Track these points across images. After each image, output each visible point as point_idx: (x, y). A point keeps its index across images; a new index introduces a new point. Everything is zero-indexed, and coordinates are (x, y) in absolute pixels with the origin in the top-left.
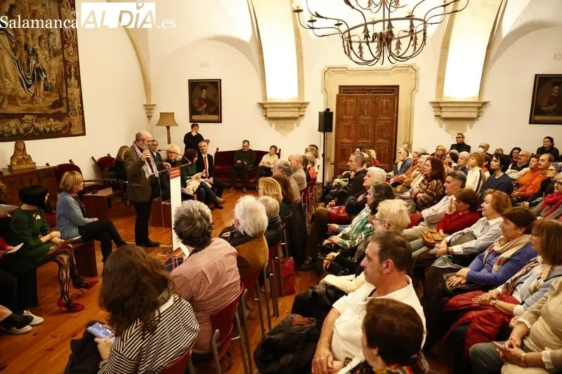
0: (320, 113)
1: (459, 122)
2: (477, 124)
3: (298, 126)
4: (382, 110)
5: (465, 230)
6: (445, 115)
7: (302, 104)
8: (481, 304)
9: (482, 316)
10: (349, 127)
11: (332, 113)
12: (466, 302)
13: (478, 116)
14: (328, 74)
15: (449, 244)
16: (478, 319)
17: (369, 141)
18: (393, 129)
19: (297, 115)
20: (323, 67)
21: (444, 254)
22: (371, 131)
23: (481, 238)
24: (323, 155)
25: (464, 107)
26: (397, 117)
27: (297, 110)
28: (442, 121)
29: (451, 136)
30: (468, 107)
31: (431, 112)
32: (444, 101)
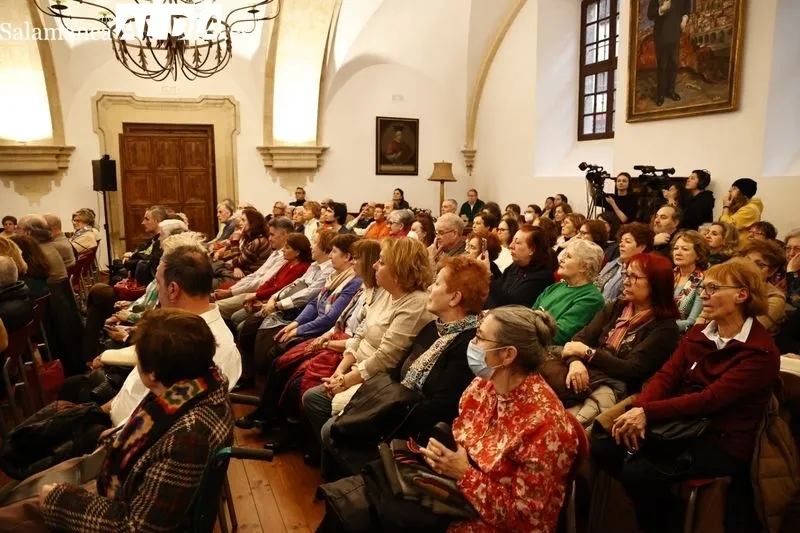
0: (94, 162)
1: (296, 174)
2: (318, 176)
3: (58, 184)
4: (191, 157)
5: (296, 282)
6: (278, 164)
7: (62, 149)
8: (313, 351)
9: (317, 361)
10: (144, 182)
11: (114, 162)
12: (298, 354)
13: (319, 166)
14: (103, 105)
15: (278, 299)
16: (312, 366)
17: (176, 202)
18: (208, 183)
19: (54, 166)
20: (94, 94)
21: (273, 311)
22: (176, 185)
23: (313, 285)
24: (106, 226)
25: (300, 154)
26: (214, 168)
27: (54, 158)
28: (275, 174)
29: (288, 193)
30: (304, 154)
31: (259, 161)
32: (275, 146)
